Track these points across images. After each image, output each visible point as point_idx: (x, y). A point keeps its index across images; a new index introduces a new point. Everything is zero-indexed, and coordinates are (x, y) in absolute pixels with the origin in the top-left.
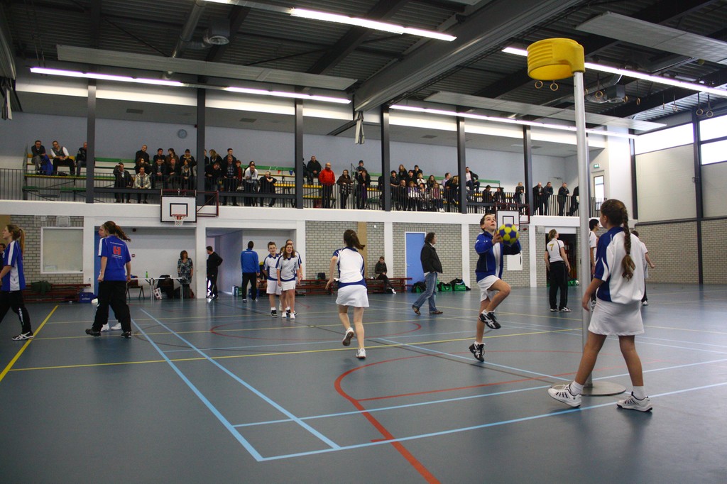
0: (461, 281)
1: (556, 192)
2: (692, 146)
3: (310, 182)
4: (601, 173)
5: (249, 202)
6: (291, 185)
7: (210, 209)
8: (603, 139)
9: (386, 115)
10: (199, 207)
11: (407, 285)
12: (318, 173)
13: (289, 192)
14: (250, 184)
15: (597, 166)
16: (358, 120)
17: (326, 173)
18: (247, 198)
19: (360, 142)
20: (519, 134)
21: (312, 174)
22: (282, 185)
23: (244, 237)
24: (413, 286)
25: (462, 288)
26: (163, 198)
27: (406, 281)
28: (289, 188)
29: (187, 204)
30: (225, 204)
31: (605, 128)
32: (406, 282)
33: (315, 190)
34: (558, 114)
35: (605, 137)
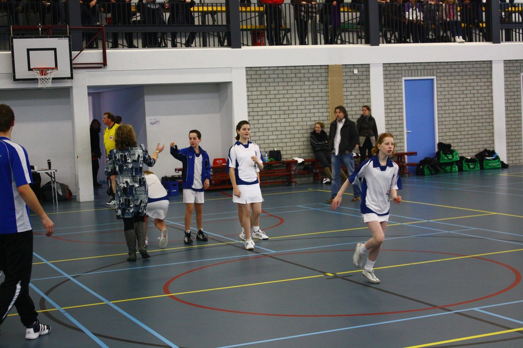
0: (492, 153)
5: (152, 41)
6: (219, 9)
7: (92, 55)
10: (74, 53)
11: (408, 165)
13: (214, 20)
14: (153, 9)
18: (150, 34)
22: (201, 9)
23: (147, 98)
24: (418, 165)
25: (496, 164)
26: (15, 40)
27: (406, 156)
28: (213, 13)
29: (55, 50)
30: (115, 46)
32: (407, 159)
33: (253, 15)
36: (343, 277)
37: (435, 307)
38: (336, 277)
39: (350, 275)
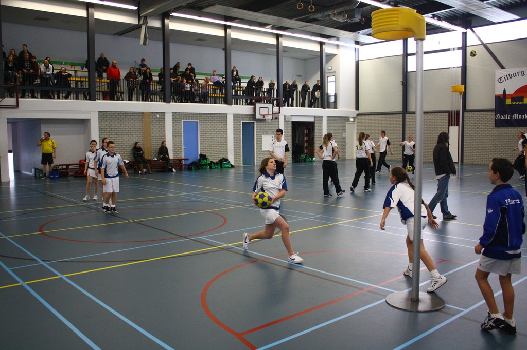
0: (227, 160)
1: (300, 88)
2: (402, 57)
3: (100, 77)
4: (334, 74)
6: (84, 79)
7: (10, 101)
8: (336, 47)
9: (166, 21)
11: (184, 165)
12: (106, 69)
13: (82, 85)
15: (331, 68)
16: (143, 24)
17: (113, 70)
18: (45, 91)
19: (145, 43)
20: (273, 41)
21: (102, 70)
23: (42, 125)
24: (189, 165)
25: (228, 165)
27: (183, 161)
28: (82, 82)
31: (338, 39)
32: (183, 162)
33: (103, 84)
34: (307, 27)
35: (338, 46)
36: (138, 222)
37: (181, 236)
38: (134, 222)
39: (142, 221)
